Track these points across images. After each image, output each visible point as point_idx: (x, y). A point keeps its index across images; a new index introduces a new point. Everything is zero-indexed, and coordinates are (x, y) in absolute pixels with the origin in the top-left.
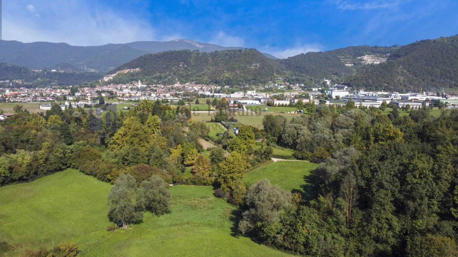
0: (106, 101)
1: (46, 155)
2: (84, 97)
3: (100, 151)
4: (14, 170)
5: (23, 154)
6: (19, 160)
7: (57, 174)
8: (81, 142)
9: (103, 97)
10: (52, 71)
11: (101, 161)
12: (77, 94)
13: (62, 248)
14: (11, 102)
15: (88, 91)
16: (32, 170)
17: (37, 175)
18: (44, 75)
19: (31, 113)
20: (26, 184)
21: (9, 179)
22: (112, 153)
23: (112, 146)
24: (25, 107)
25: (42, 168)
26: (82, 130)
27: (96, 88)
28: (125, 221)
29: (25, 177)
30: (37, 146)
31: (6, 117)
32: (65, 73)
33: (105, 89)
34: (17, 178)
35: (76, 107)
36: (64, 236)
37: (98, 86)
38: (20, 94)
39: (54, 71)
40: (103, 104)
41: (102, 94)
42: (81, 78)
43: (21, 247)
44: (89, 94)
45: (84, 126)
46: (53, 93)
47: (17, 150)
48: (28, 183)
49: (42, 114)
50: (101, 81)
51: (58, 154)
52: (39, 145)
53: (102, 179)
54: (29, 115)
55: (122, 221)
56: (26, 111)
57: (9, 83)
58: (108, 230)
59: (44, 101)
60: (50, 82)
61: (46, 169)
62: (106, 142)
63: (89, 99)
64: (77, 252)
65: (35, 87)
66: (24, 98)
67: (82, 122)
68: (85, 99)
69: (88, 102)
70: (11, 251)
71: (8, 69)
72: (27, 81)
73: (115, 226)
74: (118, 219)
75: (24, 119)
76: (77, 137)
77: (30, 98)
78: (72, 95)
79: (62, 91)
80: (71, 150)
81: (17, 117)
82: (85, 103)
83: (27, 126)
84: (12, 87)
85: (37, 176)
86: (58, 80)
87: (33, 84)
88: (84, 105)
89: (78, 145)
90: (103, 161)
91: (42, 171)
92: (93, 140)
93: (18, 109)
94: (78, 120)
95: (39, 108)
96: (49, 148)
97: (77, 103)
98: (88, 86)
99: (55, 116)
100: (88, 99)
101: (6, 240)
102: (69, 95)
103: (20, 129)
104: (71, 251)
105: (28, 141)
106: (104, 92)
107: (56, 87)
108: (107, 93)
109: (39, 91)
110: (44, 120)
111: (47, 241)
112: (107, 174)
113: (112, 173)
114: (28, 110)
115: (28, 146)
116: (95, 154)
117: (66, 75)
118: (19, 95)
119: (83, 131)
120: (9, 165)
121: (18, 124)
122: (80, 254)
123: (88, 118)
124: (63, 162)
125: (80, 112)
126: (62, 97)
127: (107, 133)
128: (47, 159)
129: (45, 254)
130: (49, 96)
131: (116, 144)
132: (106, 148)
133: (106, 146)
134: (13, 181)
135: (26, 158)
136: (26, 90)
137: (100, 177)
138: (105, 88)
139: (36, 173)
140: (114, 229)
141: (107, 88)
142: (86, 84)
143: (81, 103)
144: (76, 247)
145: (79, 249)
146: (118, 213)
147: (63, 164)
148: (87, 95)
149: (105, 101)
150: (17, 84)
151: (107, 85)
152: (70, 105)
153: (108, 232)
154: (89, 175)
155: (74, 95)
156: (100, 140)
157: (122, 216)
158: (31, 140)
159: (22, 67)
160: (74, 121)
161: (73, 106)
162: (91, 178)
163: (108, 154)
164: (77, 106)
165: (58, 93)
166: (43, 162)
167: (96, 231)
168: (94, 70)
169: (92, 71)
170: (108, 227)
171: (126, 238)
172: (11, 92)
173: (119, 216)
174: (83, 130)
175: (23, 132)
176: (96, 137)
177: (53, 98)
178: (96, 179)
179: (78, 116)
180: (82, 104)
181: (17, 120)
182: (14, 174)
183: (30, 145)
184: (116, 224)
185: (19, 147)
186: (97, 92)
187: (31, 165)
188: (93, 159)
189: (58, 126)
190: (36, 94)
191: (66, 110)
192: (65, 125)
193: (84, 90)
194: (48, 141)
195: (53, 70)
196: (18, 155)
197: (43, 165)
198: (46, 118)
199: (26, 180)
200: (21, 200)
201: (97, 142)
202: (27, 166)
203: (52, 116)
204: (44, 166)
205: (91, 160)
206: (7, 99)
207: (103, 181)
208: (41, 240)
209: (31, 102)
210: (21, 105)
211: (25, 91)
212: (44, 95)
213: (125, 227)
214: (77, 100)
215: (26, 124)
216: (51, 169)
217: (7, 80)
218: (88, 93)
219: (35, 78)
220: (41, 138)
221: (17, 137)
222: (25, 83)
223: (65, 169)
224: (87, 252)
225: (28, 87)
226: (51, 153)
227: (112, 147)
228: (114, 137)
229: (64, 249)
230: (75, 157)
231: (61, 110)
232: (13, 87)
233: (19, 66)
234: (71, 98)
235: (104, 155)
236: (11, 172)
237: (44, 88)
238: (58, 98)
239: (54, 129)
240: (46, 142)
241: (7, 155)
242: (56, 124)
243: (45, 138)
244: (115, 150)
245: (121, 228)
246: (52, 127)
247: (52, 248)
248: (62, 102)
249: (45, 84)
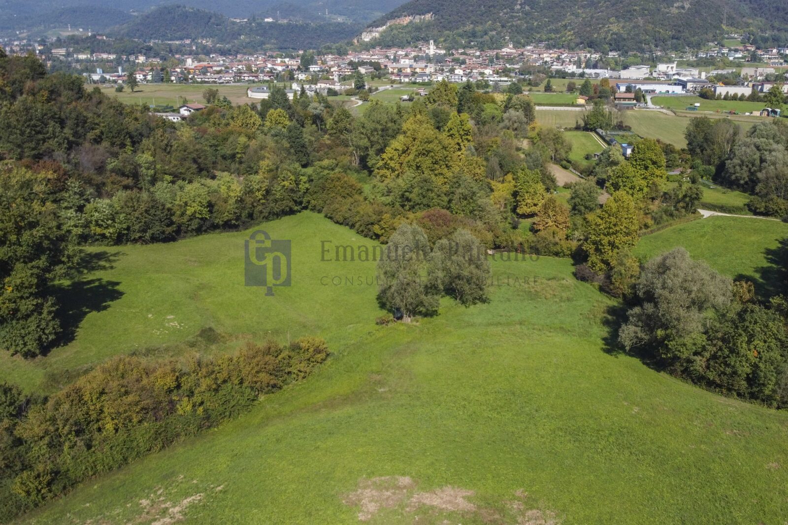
0: (368, 83)
1: (267, 183)
2: (325, 74)
3: (360, 182)
4: (216, 208)
5: (228, 179)
6: (222, 191)
7: (286, 218)
8: (326, 162)
9: (362, 75)
10: (266, 20)
11: (361, 199)
12: (314, 68)
13: (303, 345)
14: (198, 82)
15: (332, 63)
16: (244, 208)
17: (252, 219)
18: (251, 30)
19: (233, 105)
20: (236, 233)
21: (208, 224)
22: (382, 186)
23: (382, 172)
24: (222, 93)
25: (260, 208)
26: (326, 139)
27: (348, 57)
28: (408, 310)
29: (233, 222)
30: (250, 167)
31: (192, 111)
32: (289, 25)
33: (365, 59)
34: (221, 223)
35: (313, 93)
36: (304, 327)
37: (352, 51)
38: (211, 67)
39: (270, 20)
40: (361, 89)
41: (359, 68)
42: (319, 36)
43: (237, 338)
44: (335, 69)
45: (330, 132)
46: (269, 66)
47: (218, 173)
48: (239, 233)
49: (253, 107)
50: (358, 41)
51: (286, 183)
52: (252, 165)
53: (365, 233)
54: (231, 107)
55: (402, 309)
56: (225, 100)
57: (190, 45)
58: (377, 324)
59: (254, 82)
60: (263, 43)
61: (268, 210)
62: (370, 164)
63: (336, 79)
64: (328, 355)
65: (237, 52)
66: (218, 76)
67: (325, 125)
68: (328, 79)
69: (333, 84)
70: (221, 344)
71: (187, 17)
72: (222, 40)
73: (389, 317)
74: (395, 304)
75: (224, 116)
76: (318, 152)
77: (230, 75)
78: (304, 69)
79: (285, 62)
80: (309, 176)
81: (211, 112)
82: (328, 86)
83: (230, 128)
84: (195, 54)
85: (252, 222)
86: (276, 39)
87: (233, 46)
88: (326, 90)
89: (321, 167)
90: (366, 199)
91: (261, 212)
92: (346, 160)
93: (211, 96)
94: (317, 119)
95: (247, 94)
96: (271, 170)
97: (313, 86)
98: (333, 51)
99: (279, 110)
100: (333, 79)
101: (213, 325)
102: (299, 69)
103: (218, 134)
104: (318, 351)
105: (233, 156)
106: (362, 63)
107: (274, 54)
108: (368, 67)
109: (244, 62)
110: (257, 119)
111: (276, 332)
112: (372, 224)
113: (382, 222)
114: (229, 99)
115: (234, 166)
116: (351, 186)
117: (290, 28)
118: (209, 69)
119: (328, 142)
120: (208, 199)
121: (214, 124)
122: (332, 358)
123: (337, 117)
124: (295, 198)
125: (322, 104)
126: (287, 74)
127: (371, 147)
128: (268, 192)
129: (277, 351)
130: (263, 72)
131: (388, 169)
132: (370, 176)
133: (371, 172)
134: (214, 227)
135: (233, 187)
136: (221, 59)
137: (361, 229)
138: (365, 57)
139: (251, 216)
140: (388, 322)
141: (369, 57)
142: (329, 48)
143: (321, 86)
144: (324, 346)
145: (330, 350)
146: (396, 294)
147: (295, 201)
148: (332, 70)
149: (366, 84)
150: (205, 47)
151: (368, 51)
152: (303, 91)
153: (377, 327)
154: (341, 224)
155: (307, 70)
156: (358, 161)
157: (402, 301)
158: (239, 156)
159: (212, 12)
160: (311, 122)
161: (309, 93)
162: (344, 230)
163: (375, 186)
164: (316, 92)
165: (278, 65)
166: (263, 195)
167: (357, 323)
168: (343, 17)
169: (340, 20)
170: (379, 318)
171: (410, 340)
172: (196, 64)
173: (398, 300)
174: (328, 139)
175: (226, 139)
176: (352, 154)
177: (270, 76)
178: (353, 232)
179: (318, 111)
180: (324, 89)
181: (212, 116)
182: (215, 215)
183: (237, 165)
184: (391, 315)
185: (219, 167)
186: (351, 63)
187: (241, 201)
188: (348, 194)
189: (283, 129)
190: (240, 67)
191: (295, 99)
192: (295, 128)
193: (325, 59)
194: (268, 158)
195: (267, 18)
196: (220, 182)
197: (261, 201)
198: (262, 115)
199: (235, 227)
200: (229, 261)
201: (353, 164)
202: (237, 201)
203: (272, 111)
204: (263, 204)
205: (344, 197)
206: (190, 76)
207: (366, 236)
208: (268, 330)
209: (232, 84)
210: (215, 89)
211: (219, 61)
212: (254, 69)
213: (407, 320)
214: (314, 80)
215: (228, 124)
216: (276, 210)
217: (187, 38)
218: (332, 66)
219: (236, 35)
220: (256, 152)
221: (213, 148)
222: (218, 45)
223: (300, 212)
224: (343, 356)
225: (223, 53)
226: (275, 181)
227: (381, 174)
228: (384, 156)
229: (307, 348)
230: (316, 190)
231: (287, 100)
232: (197, 54)
233: (207, 11)
234: (302, 76)
235: (367, 188)
236: (211, 212)
237: (251, 54)
238: (278, 77)
239: (276, 136)
240: (266, 159)
241: (203, 181)
242: (280, 127)
243: (263, 152)
244: (387, 181)
245: (399, 321)
246: (273, 132)
247: (288, 345)
248: (288, 84)
249: (254, 47)
